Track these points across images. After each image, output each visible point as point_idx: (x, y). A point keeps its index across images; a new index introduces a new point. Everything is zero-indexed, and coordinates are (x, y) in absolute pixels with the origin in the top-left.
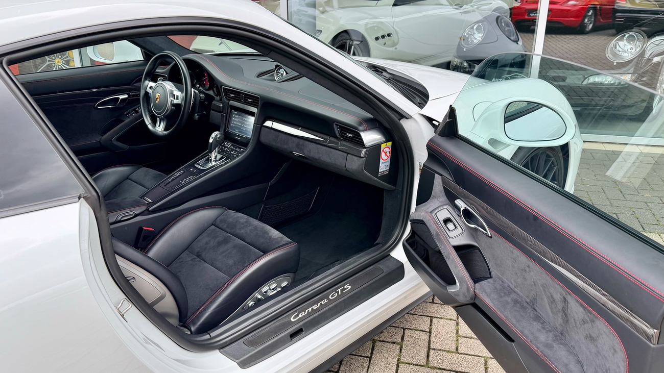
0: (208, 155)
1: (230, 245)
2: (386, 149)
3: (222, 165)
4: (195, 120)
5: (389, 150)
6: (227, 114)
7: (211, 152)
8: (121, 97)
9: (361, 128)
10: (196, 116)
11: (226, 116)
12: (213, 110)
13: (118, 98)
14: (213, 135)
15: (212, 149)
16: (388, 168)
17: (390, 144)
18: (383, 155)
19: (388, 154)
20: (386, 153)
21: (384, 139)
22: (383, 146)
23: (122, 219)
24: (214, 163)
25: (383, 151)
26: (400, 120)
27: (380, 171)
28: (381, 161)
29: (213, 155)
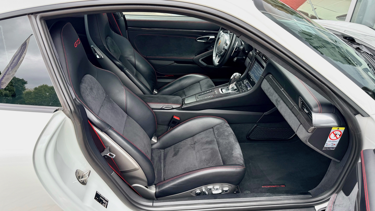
0: (228, 86)
1: (211, 146)
2: (336, 132)
3: (235, 94)
4: (234, 61)
5: (340, 133)
6: (252, 62)
7: (230, 84)
8: (211, 37)
9: (314, 109)
10: (235, 59)
11: (252, 64)
12: (248, 57)
13: (209, 37)
14: (235, 74)
15: (231, 83)
16: (335, 146)
17: (342, 129)
18: (332, 136)
19: (338, 136)
20: (335, 135)
21: (336, 124)
22: (333, 129)
23: (165, 109)
24: (230, 91)
25: (333, 132)
26: (355, 115)
27: (325, 146)
28: (329, 139)
29: (231, 87)
